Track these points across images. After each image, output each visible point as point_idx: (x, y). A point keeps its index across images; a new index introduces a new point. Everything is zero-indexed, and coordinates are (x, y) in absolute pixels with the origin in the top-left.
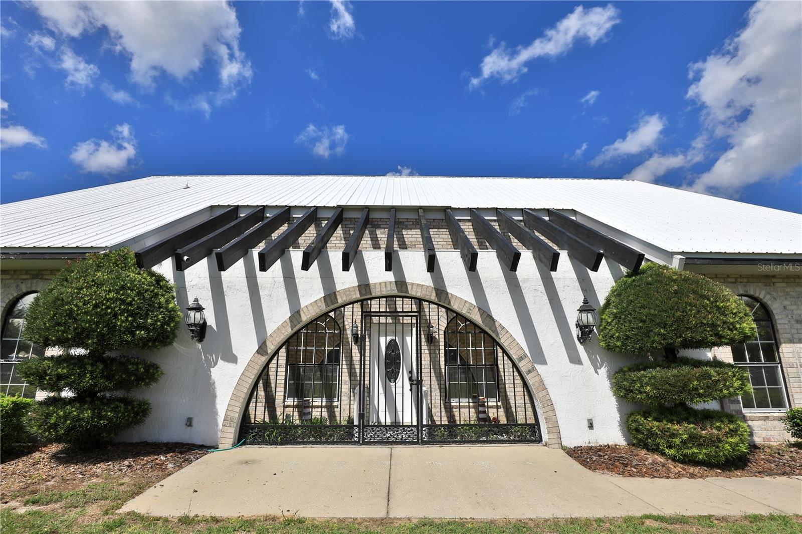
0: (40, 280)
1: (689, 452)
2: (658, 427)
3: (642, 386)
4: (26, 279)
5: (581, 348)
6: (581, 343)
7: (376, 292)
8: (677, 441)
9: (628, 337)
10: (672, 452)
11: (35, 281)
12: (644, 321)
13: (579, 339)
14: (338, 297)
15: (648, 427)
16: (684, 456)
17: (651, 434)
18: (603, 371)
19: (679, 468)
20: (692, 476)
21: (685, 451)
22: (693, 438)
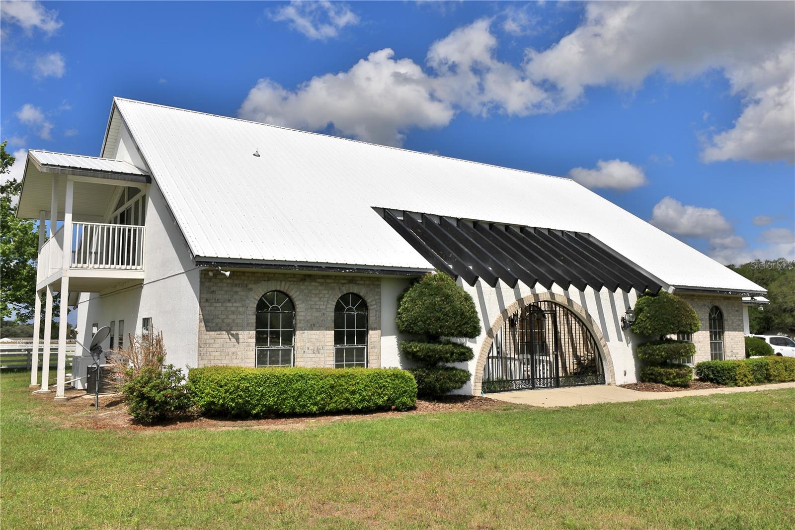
0: (355, 285)
1: (676, 381)
2: (664, 371)
3: (659, 352)
4: (345, 283)
5: (622, 333)
6: (623, 330)
7: (541, 299)
8: (672, 376)
9: (656, 329)
10: (668, 382)
11: (351, 285)
12: (664, 321)
13: (622, 328)
14: (524, 302)
15: (659, 372)
16: (673, 383)
17: (660, 374)
18: (630, 345)
19: (671, 389)
20: (678, 391)
21: (674, 381)
22: (678, 374)
